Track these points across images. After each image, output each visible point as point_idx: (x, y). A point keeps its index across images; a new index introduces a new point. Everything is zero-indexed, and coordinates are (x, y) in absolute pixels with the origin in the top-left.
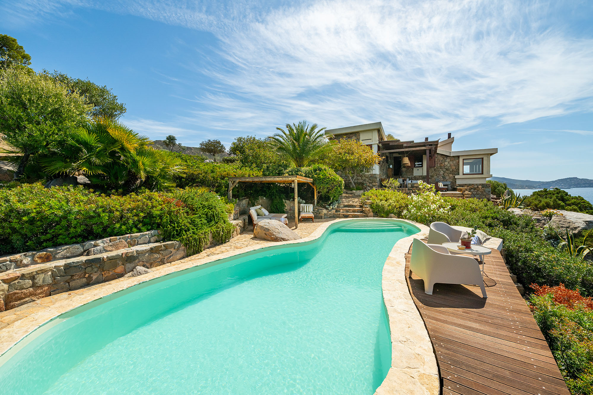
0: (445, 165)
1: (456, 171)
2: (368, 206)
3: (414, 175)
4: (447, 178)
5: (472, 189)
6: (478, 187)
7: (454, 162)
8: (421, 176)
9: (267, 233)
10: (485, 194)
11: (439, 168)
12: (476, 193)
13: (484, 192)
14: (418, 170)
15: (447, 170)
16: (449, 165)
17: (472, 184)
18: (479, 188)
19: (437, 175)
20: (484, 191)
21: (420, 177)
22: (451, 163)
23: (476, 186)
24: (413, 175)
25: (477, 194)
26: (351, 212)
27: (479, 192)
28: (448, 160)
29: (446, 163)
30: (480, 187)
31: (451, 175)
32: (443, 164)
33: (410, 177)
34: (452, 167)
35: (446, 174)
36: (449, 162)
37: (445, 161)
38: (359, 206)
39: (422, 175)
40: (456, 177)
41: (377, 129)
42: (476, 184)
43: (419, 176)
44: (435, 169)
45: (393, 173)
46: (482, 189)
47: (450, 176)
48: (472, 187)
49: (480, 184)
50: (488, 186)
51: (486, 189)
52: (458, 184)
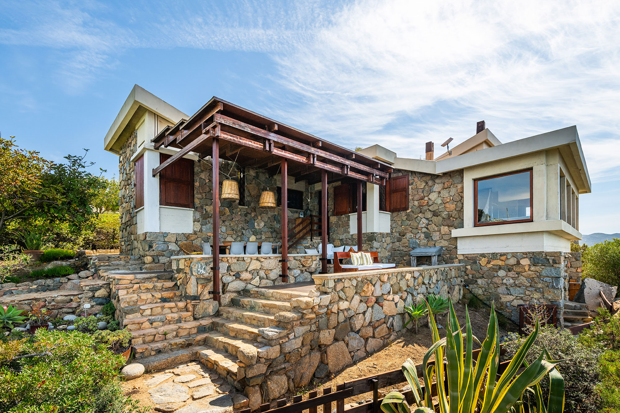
0: (430, 203)
1: (457, 216)
4: (436, 236)
5: (500, 268)
6: (518, 263)
7: (453, 191)
10: (540, 286)
11: (418, 210)
12: (512, 281)
13: (536, 280)
15: (435, 214)
16: (439, 201)
17: (502, 255)
18: (523, 266)
19: (414, 231)
20: (539, 277)
22: (445, 193)
23: (513, 261)
25: (516, 285)
27: (522, 279)
28: (437, 187)
29: (433, 196)
30: (525, 262)
31: (444, 229)
32: (426, 198)
34: (447, 205)
35: (432, 227)
36: (439, 192)
37: (430, 192)
40: (455, 233)
42: (514, 255)
44: (408, 215)
46: (533, 268)
47: (443, 233)
48: (500, 263)
49: (525, 255)
50: (551, 261)
51: (543, 269)
52: (463, 255)
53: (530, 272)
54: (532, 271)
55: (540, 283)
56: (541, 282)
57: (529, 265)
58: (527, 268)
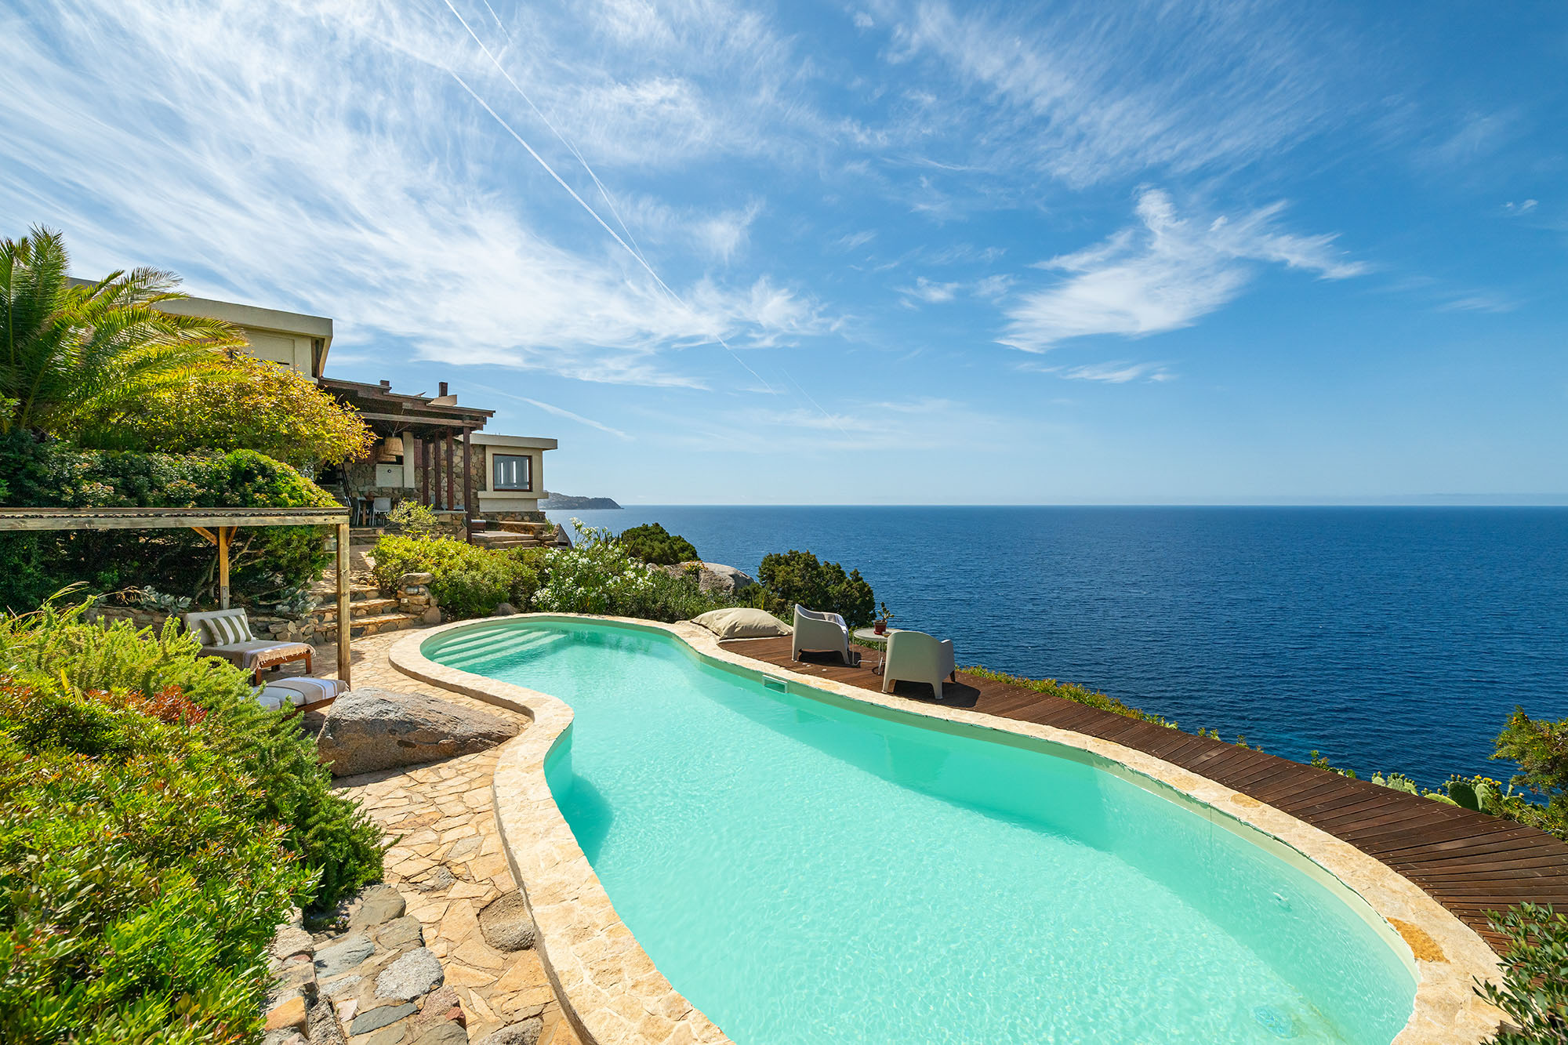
1: (479, 480)
2: (421, 590)
4: (460, 496)
6: (523, 519)
7: (475, 459)
8: (399, 489)
9: (411, 737)
17: (512, 513)
23: (519, 518)
24: (374, 485)
26: (362, 617)
28: (460, 452)
30: (527, 518)
35: (455, 487)
38: (377, 594)
39: (401, 486)
40: (480, 494)
41: (312, 338)
42: (520, 514)
49: (526, 513)
52: (484, 512)
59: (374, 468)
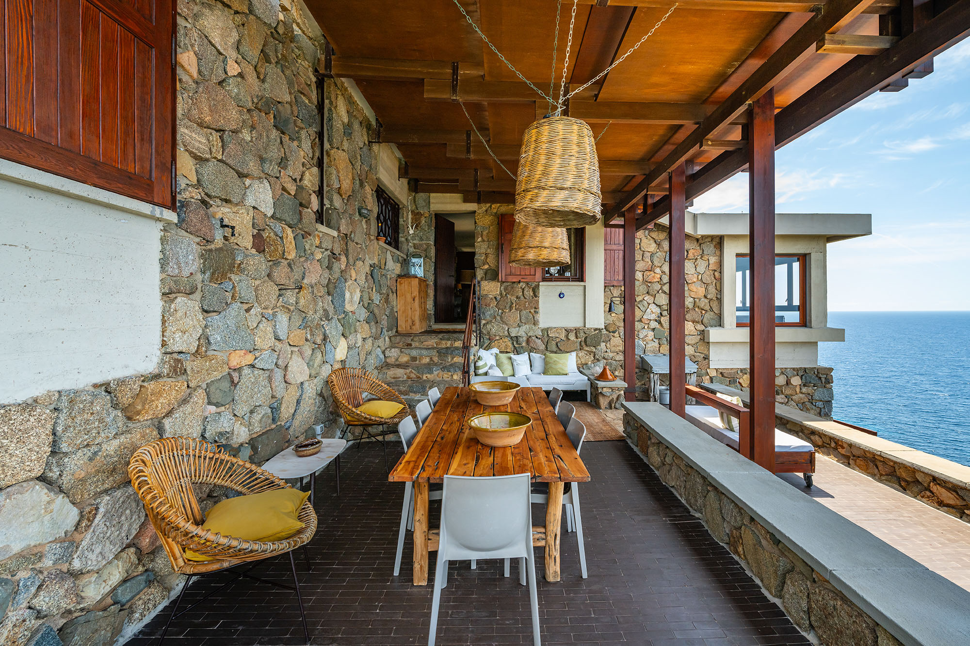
1: (707, 308)
3: (543, 324)
6: (788, 383)
7: (702, 266)
8: (577, 331)
11: (643, 289)
13: (809, 405)
14: (561, 296)
18: (794, 387)
20: (811, 401)
21: (572, 337)
23: (782, 380)
24: (535, 323)
27: (793, 405)
30: (796, 381)
31: (688, 327)
32: (658, 270)
33: (521, 332)
34: (693, 287)
39: (579, 324)
42: (784, 371)
43: (568, 331)
45: (430, 304)
46: (804, 390)
49: (796, 371)
50: (823, 380)
51: (815, 390)
52: (717, 370)
53: (801, 395)
54: (803, 393)
55: (812, 409)
56: (814, 407)
57: (800, 385)
58: (798, 390)
59: (535, 290)
